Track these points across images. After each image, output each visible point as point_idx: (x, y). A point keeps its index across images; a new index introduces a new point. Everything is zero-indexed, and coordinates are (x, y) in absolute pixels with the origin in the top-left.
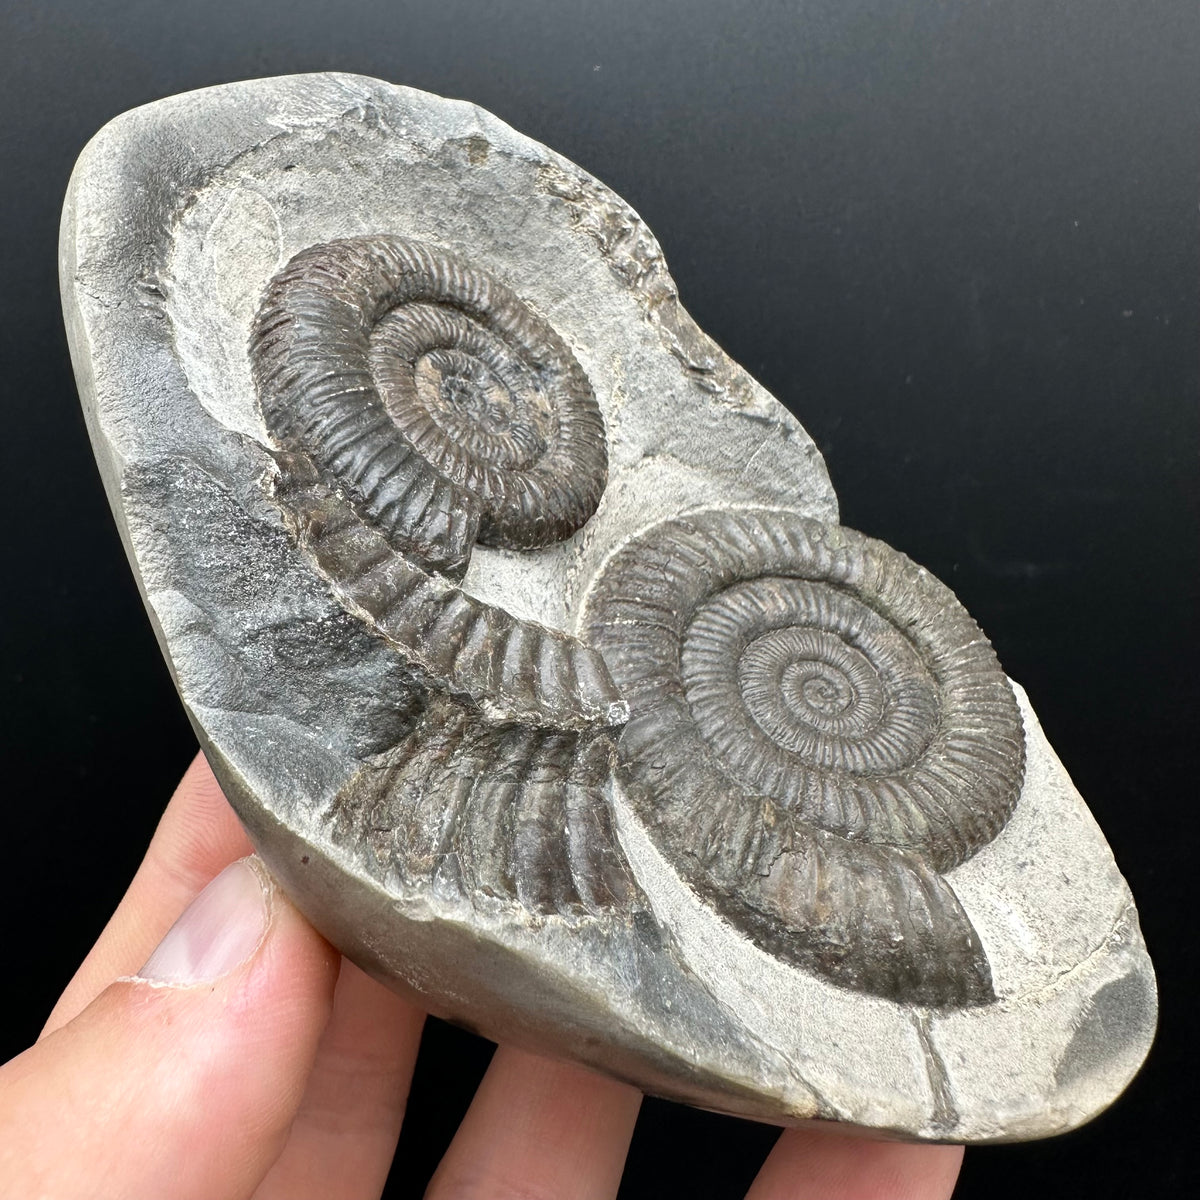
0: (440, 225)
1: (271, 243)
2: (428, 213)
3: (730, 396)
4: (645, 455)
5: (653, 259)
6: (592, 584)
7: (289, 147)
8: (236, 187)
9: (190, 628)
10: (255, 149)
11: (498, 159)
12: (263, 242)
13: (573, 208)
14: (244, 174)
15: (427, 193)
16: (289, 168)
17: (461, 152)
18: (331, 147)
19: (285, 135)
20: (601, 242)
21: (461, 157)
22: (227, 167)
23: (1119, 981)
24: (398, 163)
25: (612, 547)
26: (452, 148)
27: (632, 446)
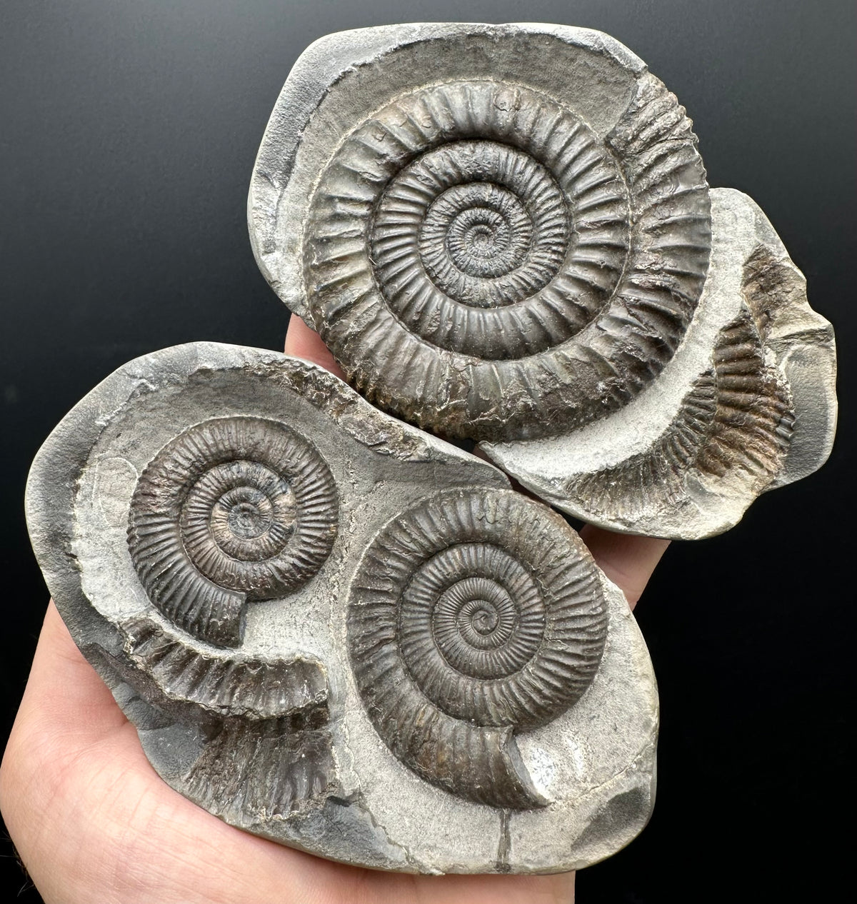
0: (215, 403)
1: (127, 474)
2: (207, 402)
3: (401, 452)
4: (376, 482)
5: (331, 386)
6: (356, 571)
7: (110, 431)
8: (97, 464)
9: (130, 701)
10: (95, 444)
11: (219, 373)
12: (123, 478)
13: (271, 380)
14: (96, 457)
15: (198, 396)
16: (119, 435)
17: (199, 378)
18: (132, 415)
19: (105, 428)
20: (296, 390)
21: (201, 378)
22: (87, 459)
23: (625, 793)
24: (173, 396)
25: (367, 543)
26: (194, 378)
27: (366, 482)
